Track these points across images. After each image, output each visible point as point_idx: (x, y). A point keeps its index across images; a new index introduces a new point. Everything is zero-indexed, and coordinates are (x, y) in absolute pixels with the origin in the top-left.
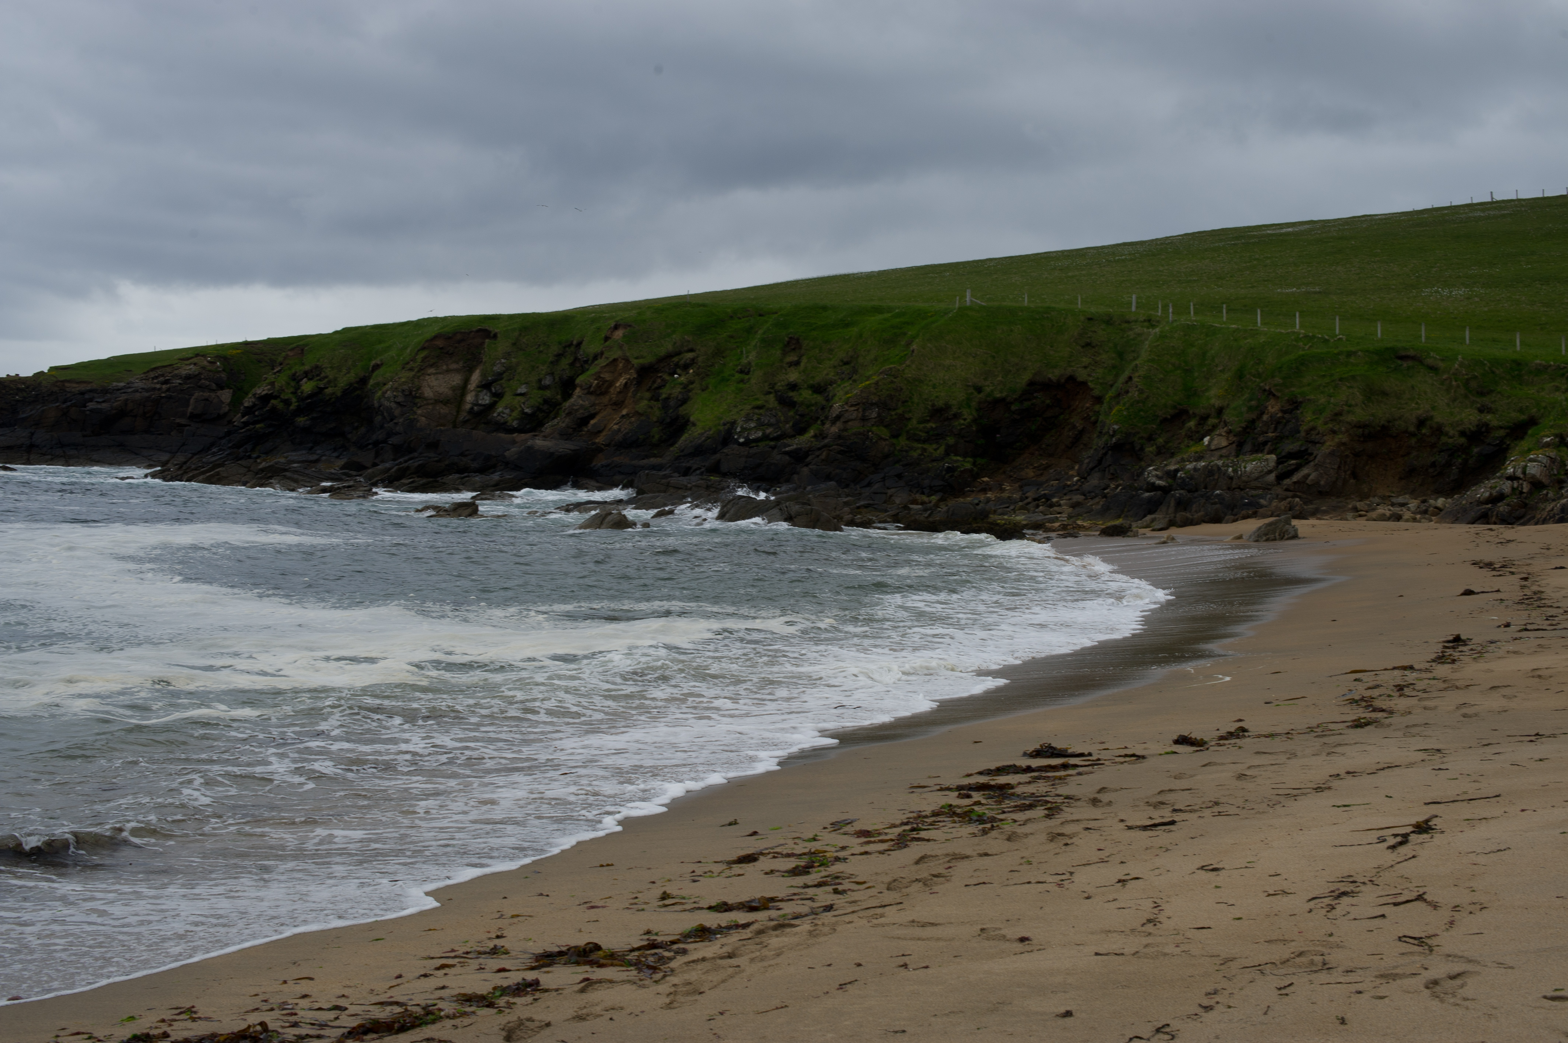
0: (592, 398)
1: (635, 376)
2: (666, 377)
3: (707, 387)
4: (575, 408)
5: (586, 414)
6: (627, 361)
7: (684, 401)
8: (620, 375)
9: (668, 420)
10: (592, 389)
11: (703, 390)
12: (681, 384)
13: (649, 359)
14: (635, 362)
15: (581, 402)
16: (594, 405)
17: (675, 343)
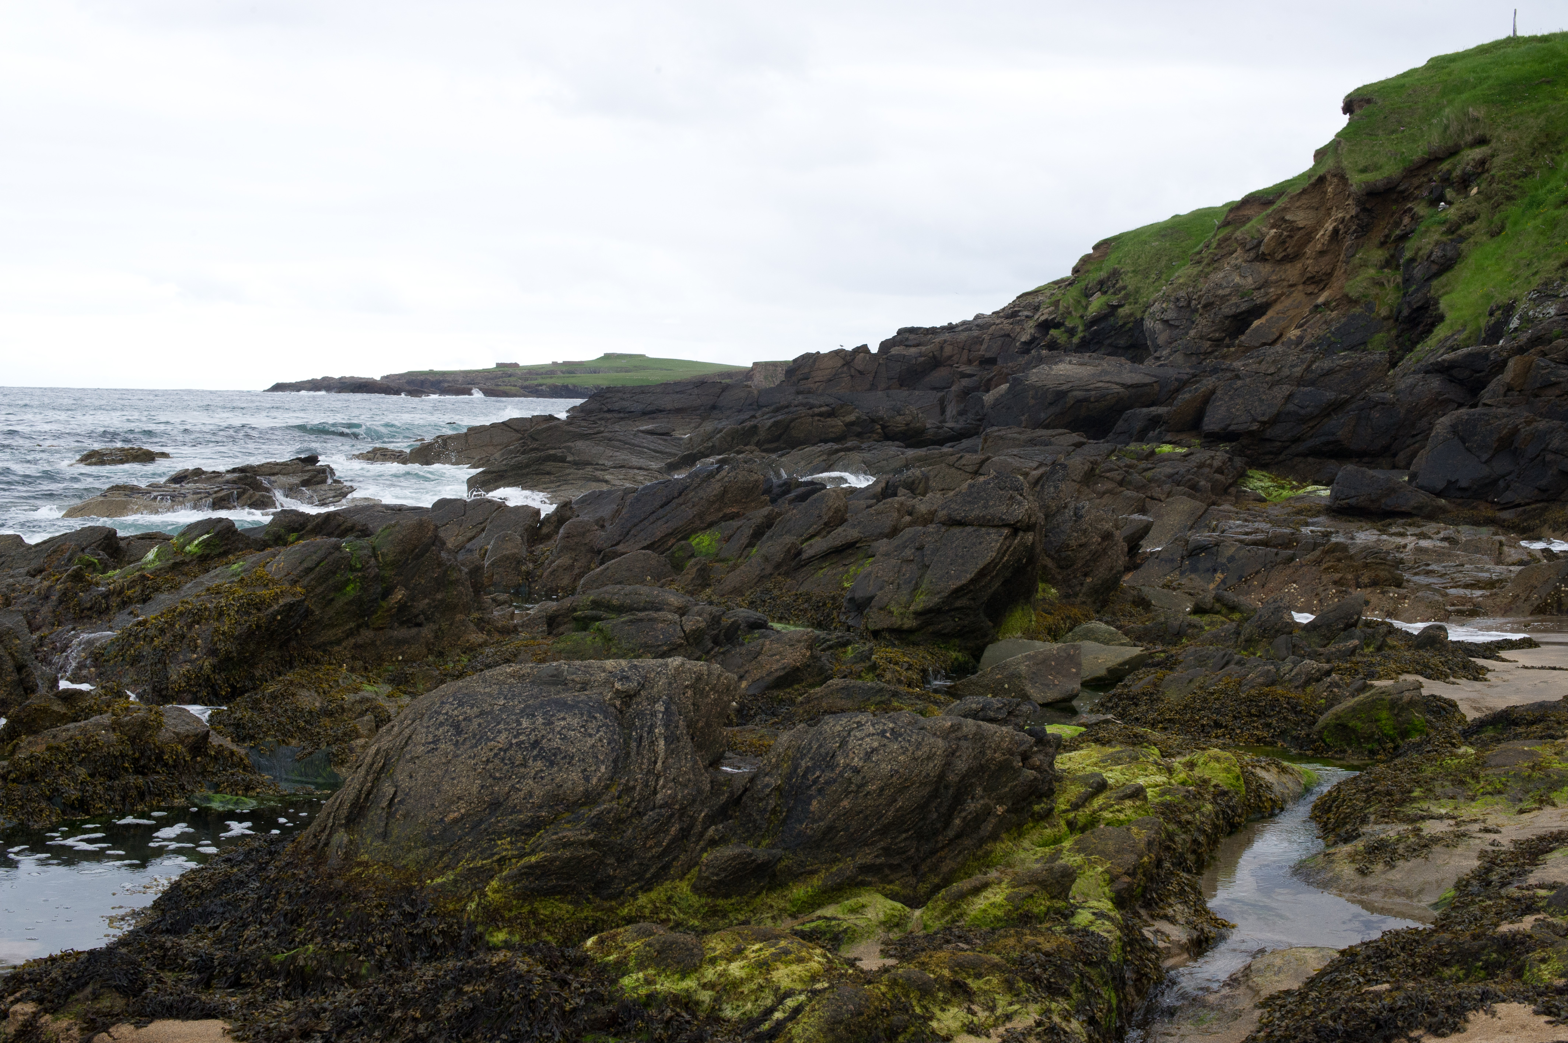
0: (1265, 269)
1: (1353, 213)
2: (1421, 209)
3: (1502, 228)
4: (1221, 292)
5: (1244, 307)
6: (1342, 178)
7: (1446, 265)
8: (1329, 215)
9: (1405, 312)
10: (1262, 248)
11: (1493, 235)
12: (1445, 222)
13: (1390, 170)
14: (1357, 180)
15: (1237, 279)
16: (1265, 284)
17: (1446, 128)
